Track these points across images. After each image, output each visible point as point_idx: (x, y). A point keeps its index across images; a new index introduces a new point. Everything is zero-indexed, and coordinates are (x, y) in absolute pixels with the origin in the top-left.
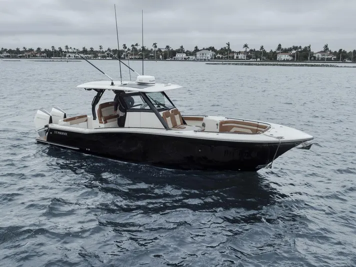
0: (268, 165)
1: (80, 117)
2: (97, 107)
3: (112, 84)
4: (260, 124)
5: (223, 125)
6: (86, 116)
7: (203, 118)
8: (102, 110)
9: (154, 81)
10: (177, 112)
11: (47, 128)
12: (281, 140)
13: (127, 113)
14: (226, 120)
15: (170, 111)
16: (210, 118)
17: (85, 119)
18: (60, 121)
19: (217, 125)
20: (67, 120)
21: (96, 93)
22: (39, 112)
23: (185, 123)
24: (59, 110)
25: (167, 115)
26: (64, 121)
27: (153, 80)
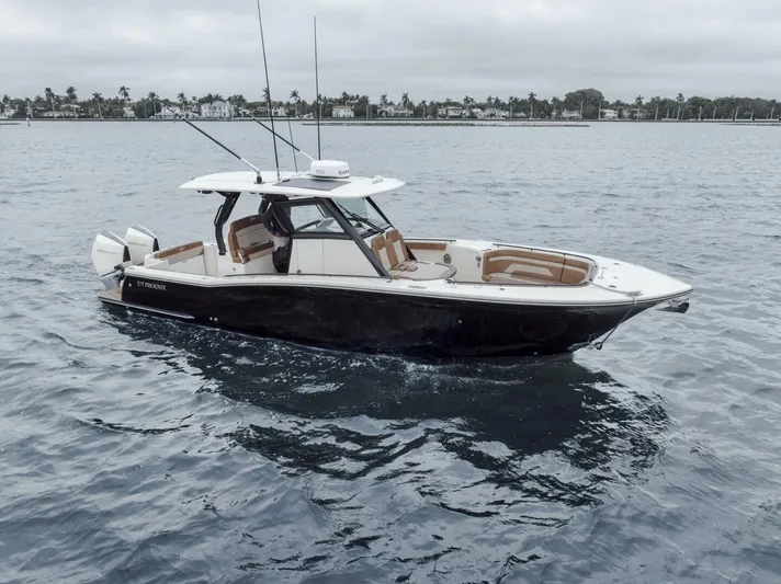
0: (594, 342)
1: (188, 247)
2: (227, 229)
3: (259, 180)
4: (567, 257)
5: (491, 260)
6: (200, 244)
7: (445, 245)
8: (238, 234)
9: (347, 172)
10: (395, 236)
11: (119, 272)
12: (637, 298)
13: (294, 241)
14: (495, 249)
15: (384, 235)
16: (461, 243)
17: (199, 249)
18: (147, 256)
19: (479, 259)
20: (162, 256)
21: (223, 199)
22: (100, 239)
23: (411, 257)
24: (143, 231)
25: (379, 244)
26: (156, 257)
27: (343, 170)
